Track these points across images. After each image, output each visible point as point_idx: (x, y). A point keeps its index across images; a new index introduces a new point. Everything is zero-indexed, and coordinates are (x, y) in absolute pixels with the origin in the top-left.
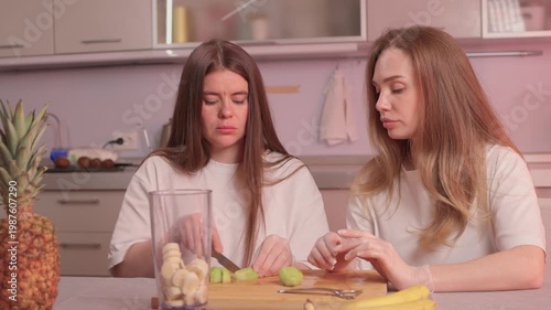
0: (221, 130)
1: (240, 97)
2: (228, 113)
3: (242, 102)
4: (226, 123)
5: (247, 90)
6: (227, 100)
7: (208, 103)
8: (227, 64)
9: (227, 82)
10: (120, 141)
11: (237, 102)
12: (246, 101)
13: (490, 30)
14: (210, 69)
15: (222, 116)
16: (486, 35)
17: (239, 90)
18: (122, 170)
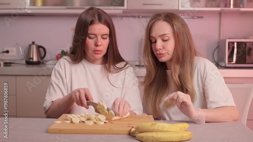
0: (95, 52)
1: (105, 36)
2: (99, 44)
3: (106, 38)
4: (98, 48)
5: (108, 34)
6: (99, 38)
7: (90, 38)
8: (100, 20)
9: (100, 29)
10: (7, 52)
11: (104, 38)
12: (108, 38)
13: (182, 7)
14: (92, 23)
15: (96, 45)
16: (181, 9)
17: (105, 33)
18: (10, 66)
